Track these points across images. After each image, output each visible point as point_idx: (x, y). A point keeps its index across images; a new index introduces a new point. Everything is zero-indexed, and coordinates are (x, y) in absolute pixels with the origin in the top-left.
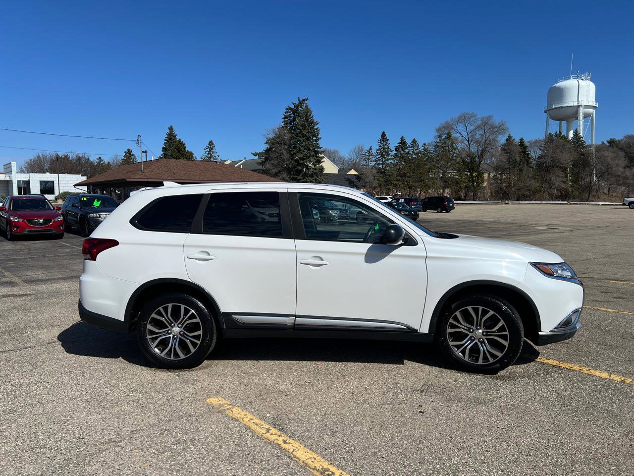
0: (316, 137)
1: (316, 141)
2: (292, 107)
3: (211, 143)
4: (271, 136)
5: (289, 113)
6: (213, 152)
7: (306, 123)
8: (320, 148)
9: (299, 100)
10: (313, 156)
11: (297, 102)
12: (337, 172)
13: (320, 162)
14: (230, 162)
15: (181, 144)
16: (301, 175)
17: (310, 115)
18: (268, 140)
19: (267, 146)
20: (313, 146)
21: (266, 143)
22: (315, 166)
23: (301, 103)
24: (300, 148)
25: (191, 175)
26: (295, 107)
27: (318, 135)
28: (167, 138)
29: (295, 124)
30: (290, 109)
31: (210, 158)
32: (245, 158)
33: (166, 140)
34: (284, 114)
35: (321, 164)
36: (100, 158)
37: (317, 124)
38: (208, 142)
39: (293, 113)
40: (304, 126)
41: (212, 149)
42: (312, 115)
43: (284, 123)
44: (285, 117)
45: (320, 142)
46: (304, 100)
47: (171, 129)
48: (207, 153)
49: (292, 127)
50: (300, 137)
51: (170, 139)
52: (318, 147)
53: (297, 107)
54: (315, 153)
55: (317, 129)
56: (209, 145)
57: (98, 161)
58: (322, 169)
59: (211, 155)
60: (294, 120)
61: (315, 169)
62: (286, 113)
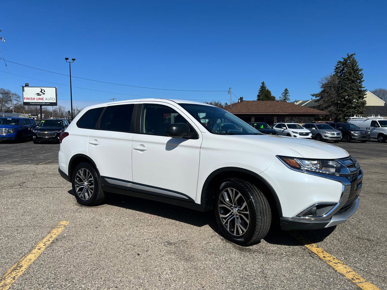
0: (359, 80)
1: (360, 83)
2: (342, 60)
3: (286, 90)
4: (325, 82)
5: (340, 65)
6: (287, 96)
7: (352, 71)
8: (363, 88)
9: (348, 55)
10: (356, 94)
11: (346, 57)
12: (383, 105)
13: (363, 98)
14: (302, 101)
15: (269, 92)
16: (346, 107)
17: (356, 65)
18: (323, 85)
19: (322, 89)
20: (357, 87)
21: (322, 87)
22: (358, 100)
23: (349, 57)
24: (345, 89)
25: (260, 110)
26: (344, 61)
27: (362, 78)
28: (260, 89)
29: (344, 72)
30: (340, 62)
31: (285, 99)
32: (312, 99)
33: (260, 90)
34: (335, 67)
35: (364, 99)
36: (226, 103)
37: (362, 70)
38: (285, 90)
39: (343, 65)
40: (350, 74)
41: (287, 94)
42: (357, 65)
43: (335, 73)
44: (337, 68)
45: (363, 83)
46: (352, 55)
47: (263, 83)
48: (283, 96)
49: (341, 75)
50: (346, 81)
51: (262, 90)
52: (361, 87)
53: (346, 60)
54: (359, 92)
55: (361, 74)
56: (285, 91)
57: (225, 105)
58: (364, 103)
59: (286, 97)
60: (343, 69)
61: (358, 103)
62: (337, 65)
